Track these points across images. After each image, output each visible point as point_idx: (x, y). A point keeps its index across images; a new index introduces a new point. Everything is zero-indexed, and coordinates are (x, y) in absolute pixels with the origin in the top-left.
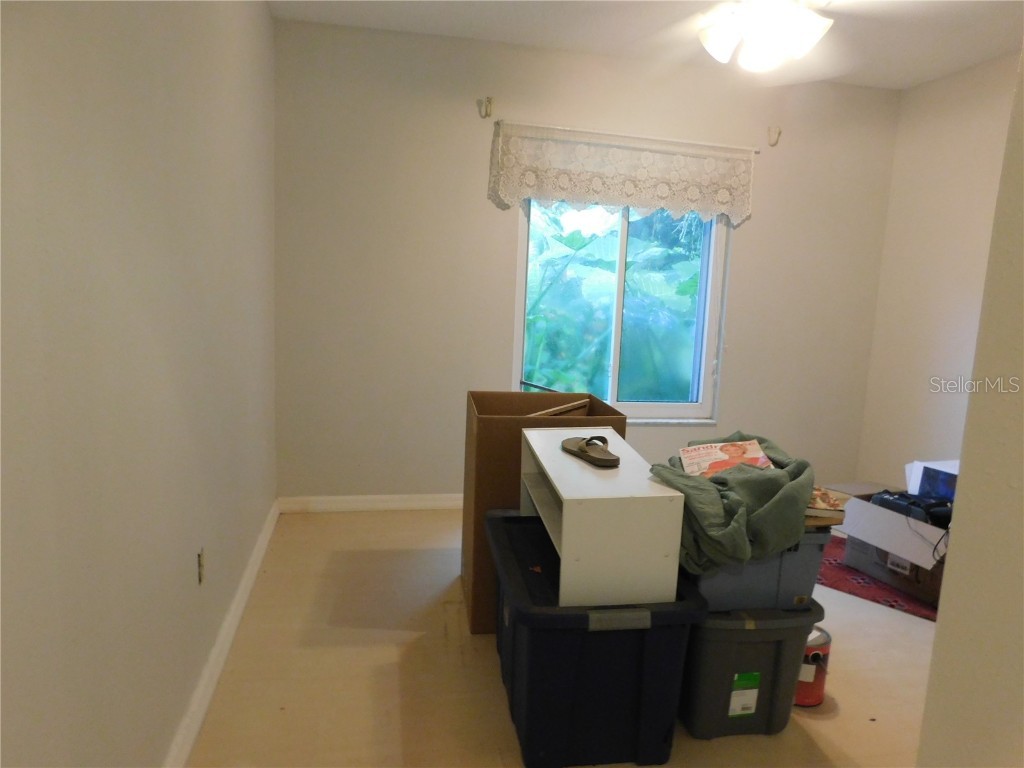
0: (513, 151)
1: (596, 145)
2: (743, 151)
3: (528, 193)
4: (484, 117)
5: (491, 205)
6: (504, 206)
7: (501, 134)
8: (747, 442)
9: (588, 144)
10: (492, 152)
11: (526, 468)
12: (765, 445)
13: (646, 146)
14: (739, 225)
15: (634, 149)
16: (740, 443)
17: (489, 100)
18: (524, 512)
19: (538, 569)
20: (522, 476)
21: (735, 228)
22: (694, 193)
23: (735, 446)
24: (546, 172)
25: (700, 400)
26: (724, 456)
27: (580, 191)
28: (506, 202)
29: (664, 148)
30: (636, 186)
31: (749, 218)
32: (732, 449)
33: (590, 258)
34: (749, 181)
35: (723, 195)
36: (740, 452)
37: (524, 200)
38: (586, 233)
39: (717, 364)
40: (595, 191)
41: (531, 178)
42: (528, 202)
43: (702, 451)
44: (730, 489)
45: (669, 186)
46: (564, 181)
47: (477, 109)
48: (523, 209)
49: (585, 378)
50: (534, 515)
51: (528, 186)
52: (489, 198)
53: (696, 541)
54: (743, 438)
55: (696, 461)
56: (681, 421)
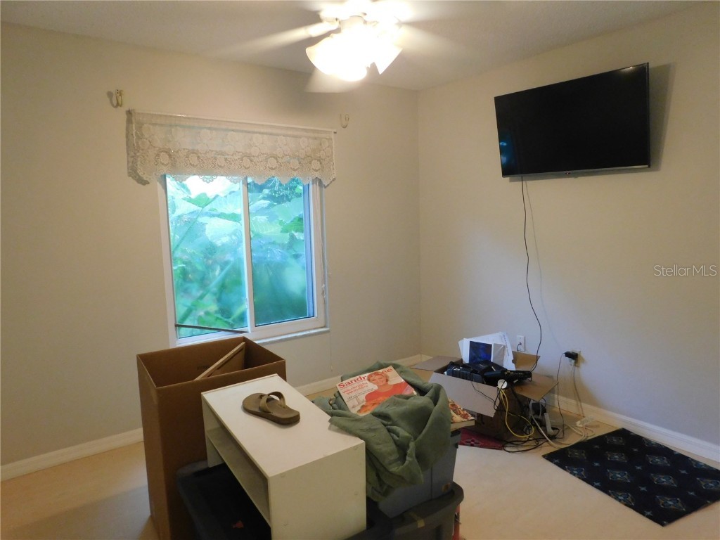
0: (146, 136)
1: (215, 129)
2: (326, 132)
3: (165, 169)
4: (116, 107)
5: (132, 182)
6: (145, 183)
7: (133, 121)
8: (386, 369)
9: (209, 129)
10: (127, 137)
11: (209, 426)
12: (399, 369)
13: (256, 130)
14: (328, 185)
15: (249, 132)
16: (381, 371)
17: (120, 93)
18: (212, 462)
19: (240, 525)
20: (206, 434)
21: (325, 187)
22: (295, 163)
23: (377, 374)
24: (177, 152)
25: (316, 315)
26: (373, 387)
27: (208, 166)
28: (145, 179)
29: (270, 130)
30: (251, 161)
31: (334, 179)
32: (377, 377)
33: (214, 213)
34: (332, 152)
35: (316, 165)
36: (384, 379)
37: (162, 176)
38: (211, 195)
39: (325, 287)
40: (220, 167)
41: (164, 158)
42: (164, 177)
43: (355, 384)
44: (394, 424)
45: (276, 159)
46: (193, 159)
47: (108, 99)
48: (160, 183)
49: (214, 298)
50: (220, 463)
51: (163, 164)
52: (130, 176)
53: (378, 475)
54: (382, 367)
55: (353, 394)
56: (305, 333)
